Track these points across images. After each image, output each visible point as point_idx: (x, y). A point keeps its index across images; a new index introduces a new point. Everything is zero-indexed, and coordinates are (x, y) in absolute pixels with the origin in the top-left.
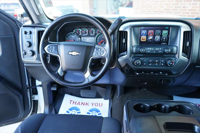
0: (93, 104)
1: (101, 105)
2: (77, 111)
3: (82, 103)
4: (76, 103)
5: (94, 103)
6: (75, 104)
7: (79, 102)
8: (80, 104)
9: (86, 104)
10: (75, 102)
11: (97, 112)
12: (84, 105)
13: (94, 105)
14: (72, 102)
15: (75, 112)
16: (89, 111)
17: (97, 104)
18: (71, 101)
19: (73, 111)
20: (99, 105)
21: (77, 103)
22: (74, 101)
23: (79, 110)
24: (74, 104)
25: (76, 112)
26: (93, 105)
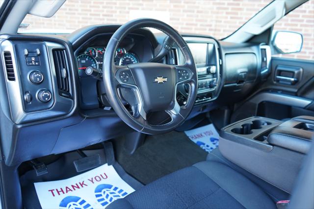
0: (92, 181)
1: (105, 177)
2: (76, 201)
3: (73, 186)
4: (62, 191)
5: (92, 178)
6: (64, 193)
7: (67, 188)
8: (70, 190)
9: (82, 185)
10: (59, 190)
11: (110, 188)
12: (78, 187)
13: (94, 180)
14: (55, 192)
15: (74, 204)
16: (96, 192)
17: (97, 178)
18: (52, 191)
19: (70, 206)
20: (101, 178)
21: (65, 191)
22: (57, 190)
23: (80, 198)
24: (61, 193)
25: (77, 203)
26: (93, 183)
